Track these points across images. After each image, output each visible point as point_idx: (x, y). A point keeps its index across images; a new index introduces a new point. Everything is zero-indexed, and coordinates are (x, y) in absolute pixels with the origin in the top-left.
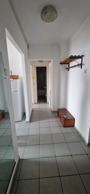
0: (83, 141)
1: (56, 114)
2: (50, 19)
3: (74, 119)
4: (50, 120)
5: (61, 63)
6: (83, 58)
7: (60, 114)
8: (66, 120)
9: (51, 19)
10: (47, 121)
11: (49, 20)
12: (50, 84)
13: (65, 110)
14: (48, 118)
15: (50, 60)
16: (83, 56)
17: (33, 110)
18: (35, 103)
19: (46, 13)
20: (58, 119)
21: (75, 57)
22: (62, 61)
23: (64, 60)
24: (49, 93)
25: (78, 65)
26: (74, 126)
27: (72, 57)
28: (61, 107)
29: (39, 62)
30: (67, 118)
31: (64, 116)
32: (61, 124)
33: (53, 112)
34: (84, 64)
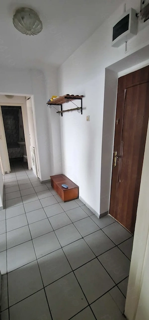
0: (93, 214)
1: (49, 185)
2: (30, 30)
3: (78, 188)
4: (40, 197)
5: (50, 103)
6: (83, 99)
7: (56, 183)
8: (66, 190)
9: (32, 30)
10: (36, 198)
11: (29, 32)
12: (31, 136)
13: (62, 177)
14: (36, 194)
15: (28, 96)
16: (83, 96)
17: (4, 186)
18: (6, 173)
19: (23, 18)
20: (54, 193)
21: (72, 97)
22: (51, 100)
23: (54, 98)
24: (32, 153)
25: (77, 109)
26: (78, 197)
27: (68, 96)
28: (56, 172)
29: (6, 98)
30: (67, 188)
31: (62, 185)
32: (59, 199)
33: (43, 183)
34: (85, 108)
